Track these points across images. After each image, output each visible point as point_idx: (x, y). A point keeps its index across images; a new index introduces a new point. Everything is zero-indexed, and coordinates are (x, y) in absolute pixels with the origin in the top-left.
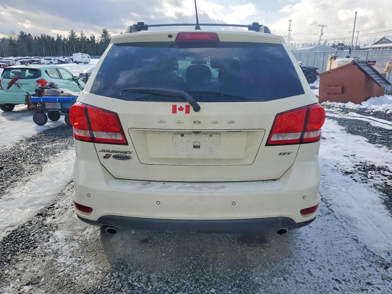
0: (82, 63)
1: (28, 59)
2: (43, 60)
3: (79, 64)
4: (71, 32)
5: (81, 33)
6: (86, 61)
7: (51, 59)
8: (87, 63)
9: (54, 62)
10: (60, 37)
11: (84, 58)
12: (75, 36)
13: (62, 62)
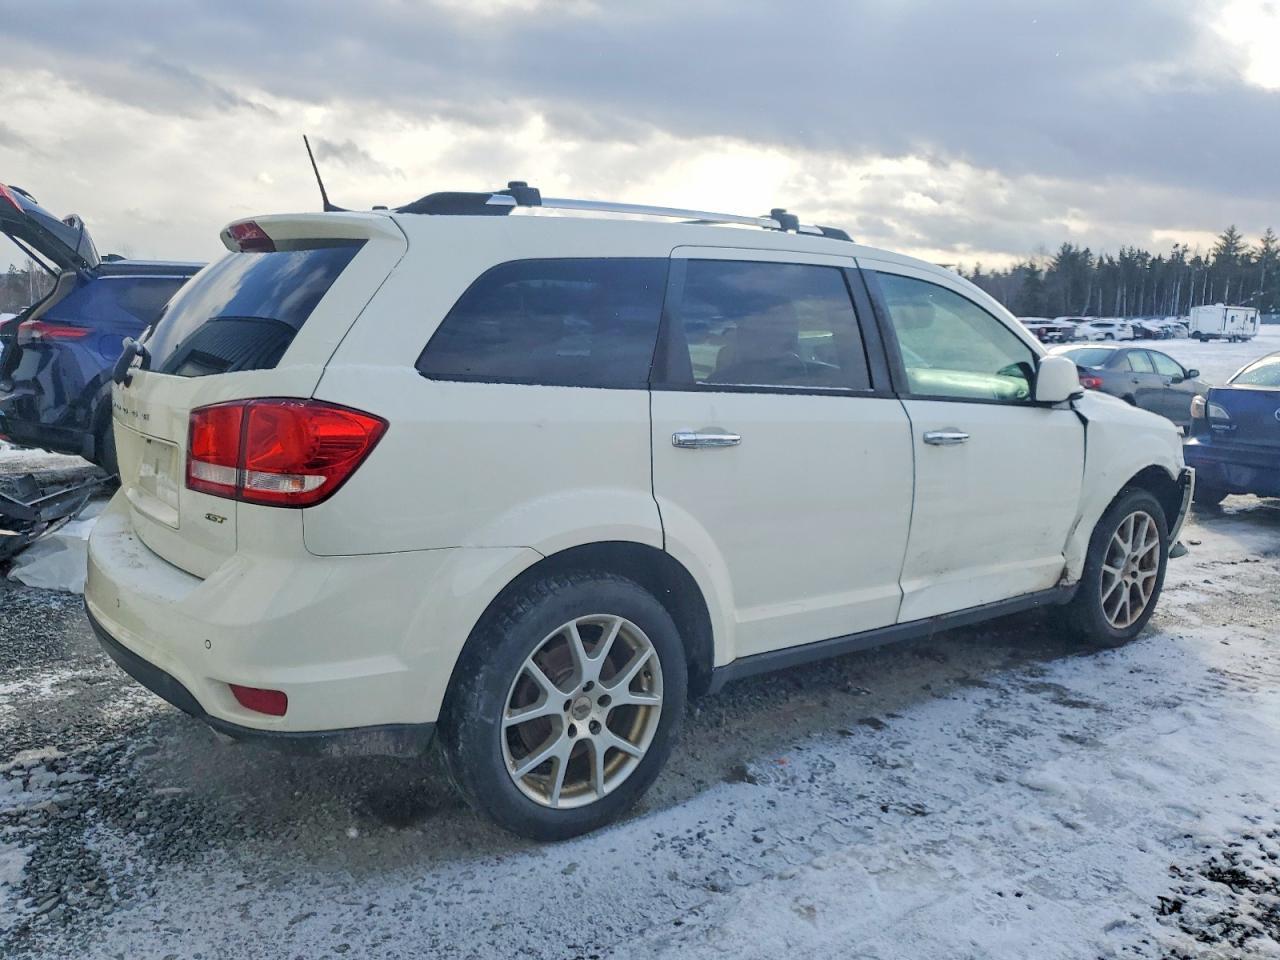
0: (1221, 340)
1: (1040, 323)
2: (1085, 328)
3: (1211, 341)
4: (1224, 235)
5: (1264, 236)
6: (1240, 332)
7: (1111, 325)
8: (1245, 339)
9: (1118, 335)
10: (1181, 252)
11: (1232, 320)
12: (1236, 249)
13: (1148, 335)
